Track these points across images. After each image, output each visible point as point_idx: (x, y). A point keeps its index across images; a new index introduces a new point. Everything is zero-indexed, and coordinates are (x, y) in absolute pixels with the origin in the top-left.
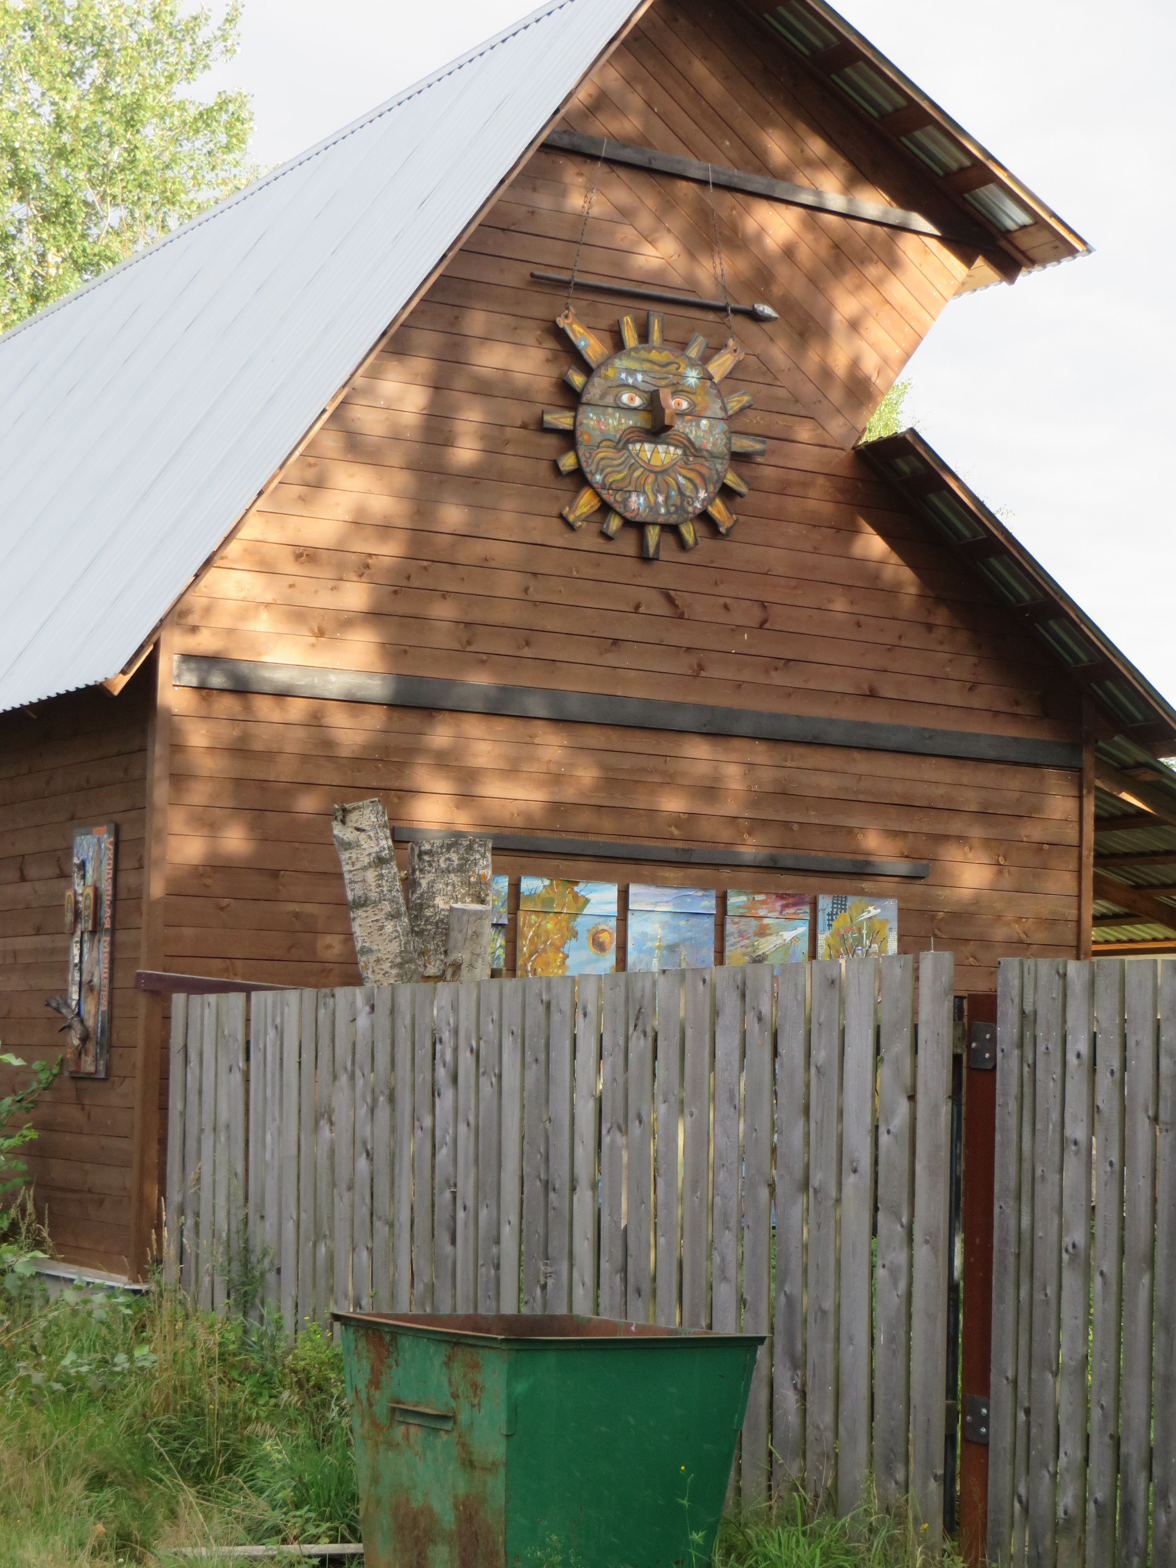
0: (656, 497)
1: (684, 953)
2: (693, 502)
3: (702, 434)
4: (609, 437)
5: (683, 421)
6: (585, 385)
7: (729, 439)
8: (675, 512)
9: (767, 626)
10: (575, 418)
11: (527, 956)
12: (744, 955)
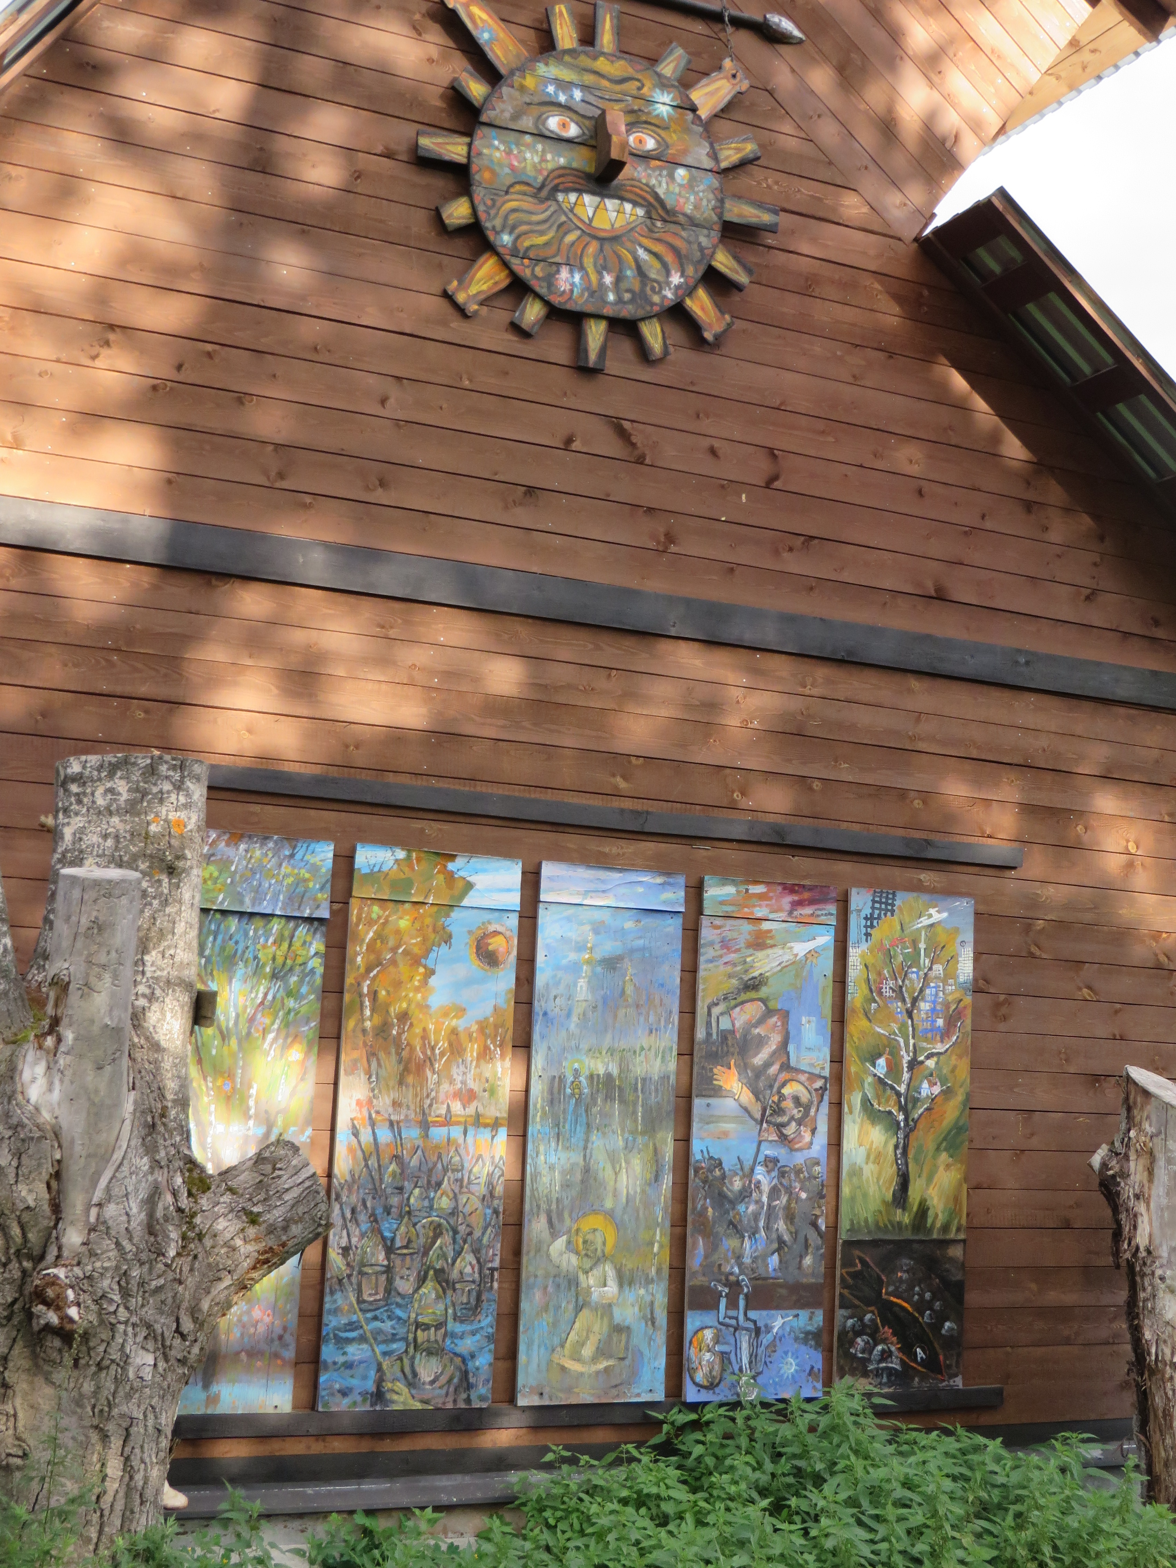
0: (600, 274)
1: (630, 971)
2: (661, 289)
3: (677, 190)
4: (524, 179)
5: (648, 167)
6: (487, 98)
7: (722, 201)
8: (632, 301)
9: (777, 484)
10: (470, 145)
11: (362, 970)
12: (730, 976)
